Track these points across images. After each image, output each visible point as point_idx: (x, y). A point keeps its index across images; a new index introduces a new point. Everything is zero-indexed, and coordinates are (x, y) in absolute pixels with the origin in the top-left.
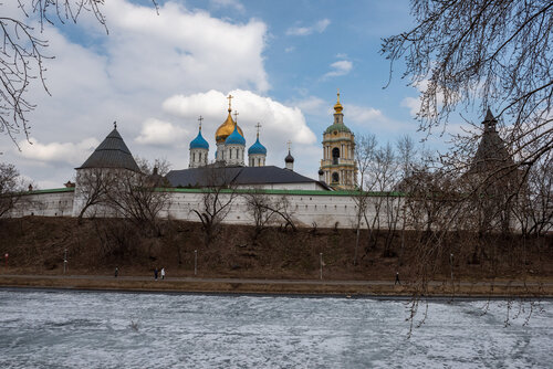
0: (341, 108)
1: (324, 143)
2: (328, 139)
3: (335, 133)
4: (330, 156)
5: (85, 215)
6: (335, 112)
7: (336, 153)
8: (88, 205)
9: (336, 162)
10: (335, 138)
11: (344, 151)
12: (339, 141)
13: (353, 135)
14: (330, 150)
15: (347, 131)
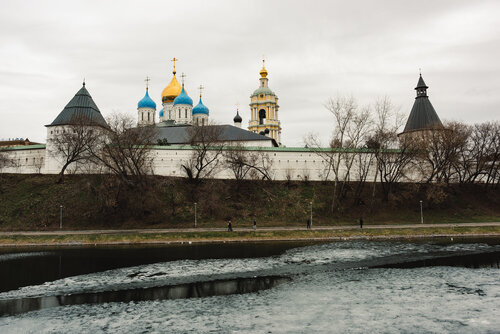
0: (266, 73)
1: (252, 105)
2: (255, 101)
3: (262, 96)
4: (257, 118)
5: (65, 172)
6: (260, 77)
7: (262, 114)
8: (68, 163)
9: (261, 123)
10: (261, 101)
11: (269, 112)
12: (265, 103)
13: (276, 99)
14: (257, 111)
15: (271, 95)
